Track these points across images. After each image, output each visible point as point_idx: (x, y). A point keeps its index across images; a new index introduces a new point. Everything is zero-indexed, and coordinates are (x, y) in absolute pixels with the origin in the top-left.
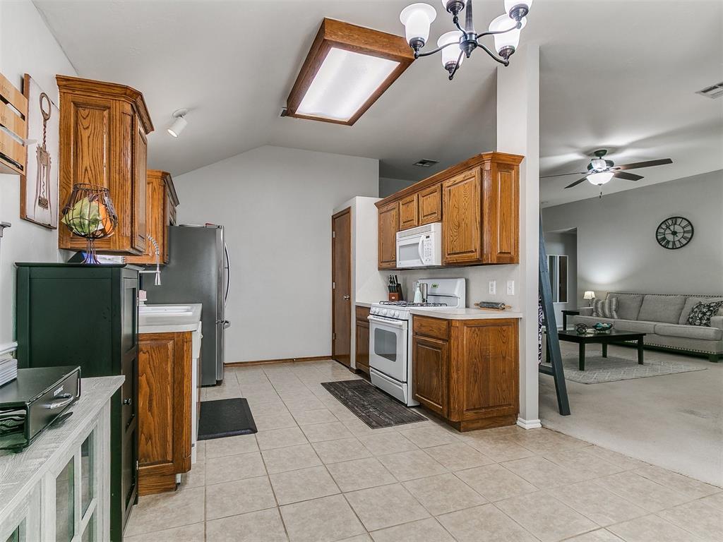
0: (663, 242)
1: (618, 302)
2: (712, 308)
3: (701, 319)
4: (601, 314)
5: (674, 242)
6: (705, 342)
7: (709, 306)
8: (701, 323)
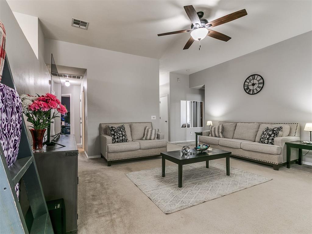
0: (247, 90)
1: (223, 128)
2: (275, 132)
3: (268, 139)
4: (213, 135)
5: (253, 90)
6: (271, 156)
7: (273, 130)
8: (268, 142)
